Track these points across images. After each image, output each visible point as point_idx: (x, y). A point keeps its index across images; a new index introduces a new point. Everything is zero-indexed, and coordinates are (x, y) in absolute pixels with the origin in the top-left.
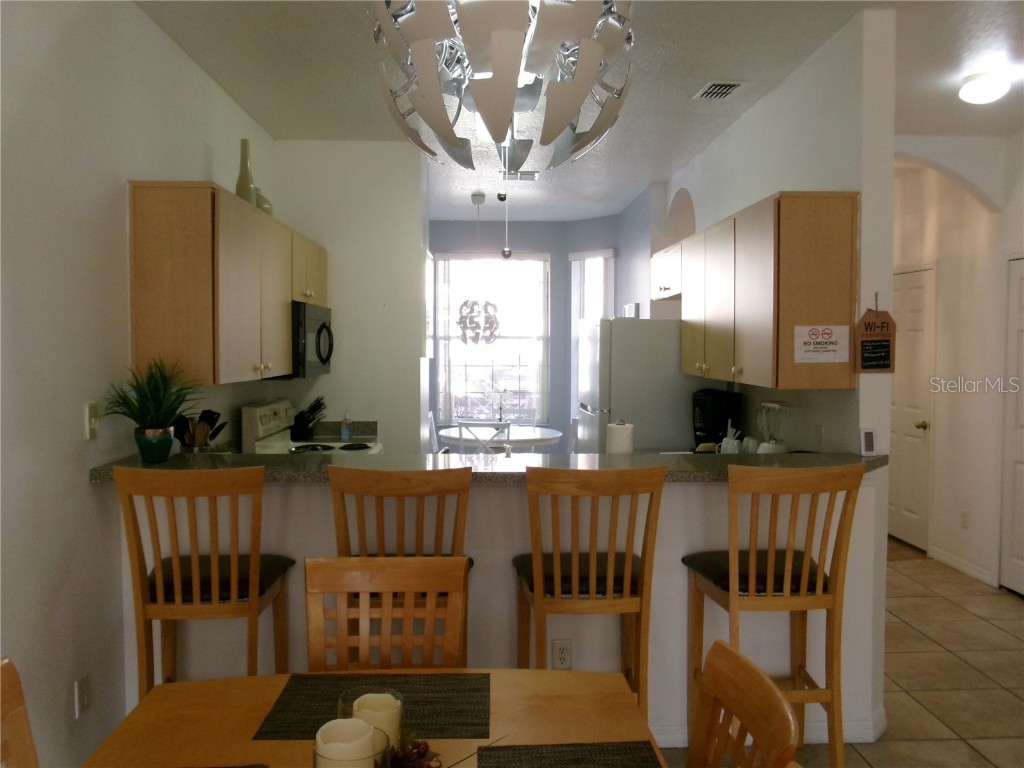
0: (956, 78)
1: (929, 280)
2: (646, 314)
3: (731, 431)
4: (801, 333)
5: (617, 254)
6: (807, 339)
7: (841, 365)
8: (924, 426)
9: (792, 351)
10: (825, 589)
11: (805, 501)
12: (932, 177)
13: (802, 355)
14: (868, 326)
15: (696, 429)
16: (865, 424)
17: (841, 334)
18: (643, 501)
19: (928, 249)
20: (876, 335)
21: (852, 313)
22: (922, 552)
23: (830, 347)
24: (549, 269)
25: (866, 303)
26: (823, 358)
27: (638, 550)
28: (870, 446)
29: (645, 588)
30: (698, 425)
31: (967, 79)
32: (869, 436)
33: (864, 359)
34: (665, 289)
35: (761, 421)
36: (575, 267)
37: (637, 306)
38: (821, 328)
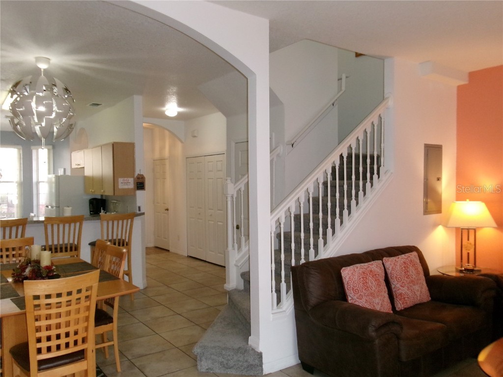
0: (164, 109)
1: (167, 162)
2: (68, 173)
3: (102, 211)
4: (121, 180)
5: (54, 147)
6: (122, 182)
7: (132, 189)
8: (167, 210)
9: (118, 185)
10: (127, 245)
11: (120, 222)
12: (167, 132)
13: (121, 186)
14: (138, 178)
15: (90, 212)
16: (138, 204)
17: (131, 180)
18: (78, 225)
19: (166, 153)
20: (140, 181)
21: (134, 174)
22: (169, 251)
23: (128, 184)
24: (21, 152)
25: (137, 172)
26: (126, 187)
27: (76, 243)
28: (139, 210)
29: (79, 248)
30: (91, 210)
31: (167, 109)
32: (139, 208)
33: (137, 187)
34: (78, 165)
35: (111, 206)
36: (34, 152)
37: (65, 170)
38: (126, 179)
